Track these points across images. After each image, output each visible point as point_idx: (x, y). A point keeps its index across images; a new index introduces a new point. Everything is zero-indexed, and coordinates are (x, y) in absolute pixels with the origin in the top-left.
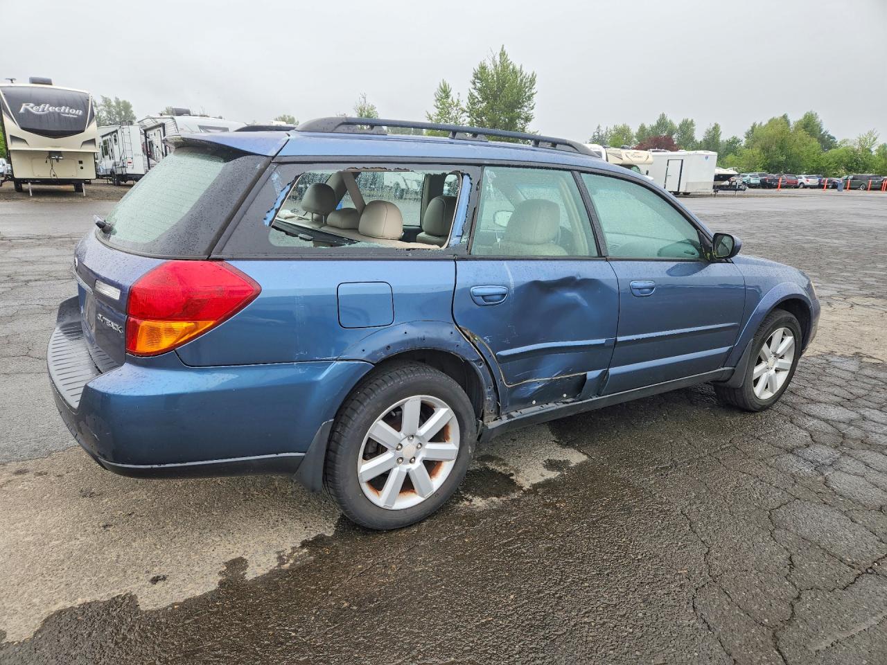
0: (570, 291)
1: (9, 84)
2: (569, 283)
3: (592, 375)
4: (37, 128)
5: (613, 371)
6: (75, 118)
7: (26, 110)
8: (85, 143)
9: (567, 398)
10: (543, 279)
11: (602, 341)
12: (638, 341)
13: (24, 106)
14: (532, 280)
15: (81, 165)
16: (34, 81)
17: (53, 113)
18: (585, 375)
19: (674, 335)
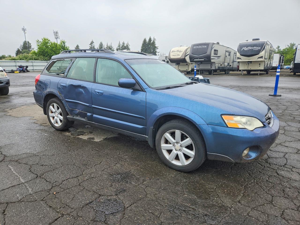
0: (81, 89)
1: (246, 42)
2: (80, 86)
3: (89, 114)
4: (245, 54)
5: (94, 115)
6: (257, 50)
7: (243, 49)
8: (259, 58)
9: (86, 119)
10: (74, 84)
11: (88, 105)
12: (98, 108)
13: (243, 48)
14: (71, 84)
15: (260, 65)
16: (253, 40)
17: (251, 49)
18: (87, 113)
19: (108, 110)
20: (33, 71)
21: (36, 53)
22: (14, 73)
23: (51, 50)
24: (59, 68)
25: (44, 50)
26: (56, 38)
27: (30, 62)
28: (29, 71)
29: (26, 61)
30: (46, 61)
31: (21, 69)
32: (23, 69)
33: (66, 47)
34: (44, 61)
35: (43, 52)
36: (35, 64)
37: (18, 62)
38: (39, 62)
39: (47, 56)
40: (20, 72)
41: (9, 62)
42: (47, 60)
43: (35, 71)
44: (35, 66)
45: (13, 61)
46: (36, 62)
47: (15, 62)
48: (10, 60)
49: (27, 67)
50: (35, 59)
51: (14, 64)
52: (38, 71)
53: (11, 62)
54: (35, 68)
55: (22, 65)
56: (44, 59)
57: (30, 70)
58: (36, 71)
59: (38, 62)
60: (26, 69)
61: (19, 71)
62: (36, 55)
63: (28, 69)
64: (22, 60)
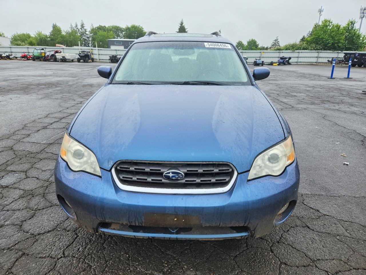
20: (296, 63)
21: (308, 41)
22: (272, 65)
23: (330, 36)
24: (330, 60)
25: (320, 36)
26: (362, 17)
27: (296, 52)
28: (291, 64)
29: (291, 51)
30: (317, 51)
31: (282, 61)
32: (284, 61)
33: (354, 30)
34: (314, 51)
35: (317, 39)
36: (301, 55)
37: (283, 52)
38: (307, 52)
39: (320, 44)
40: (278, 65)
41: (273, 52)
42: (319, 50)
43: (299, 63)
44: (301, 57)
45: (278, 51)
46: (304, 52)
47: (279, 52)
48: (275, 50)
49: (290, 58)
50: (304, 49)
51: (277, 55)
52: (303, 63)
53: (275, 52)
54: (300, 60)
55: (285, 56)
56: (315, 49)
57: (292, 62)
58: (301, 63)
59: (305, 52)
60: (288, 62)
61: (278, 63)
62: (308, 44)
63: (290, 61)
64: (288, 50)
